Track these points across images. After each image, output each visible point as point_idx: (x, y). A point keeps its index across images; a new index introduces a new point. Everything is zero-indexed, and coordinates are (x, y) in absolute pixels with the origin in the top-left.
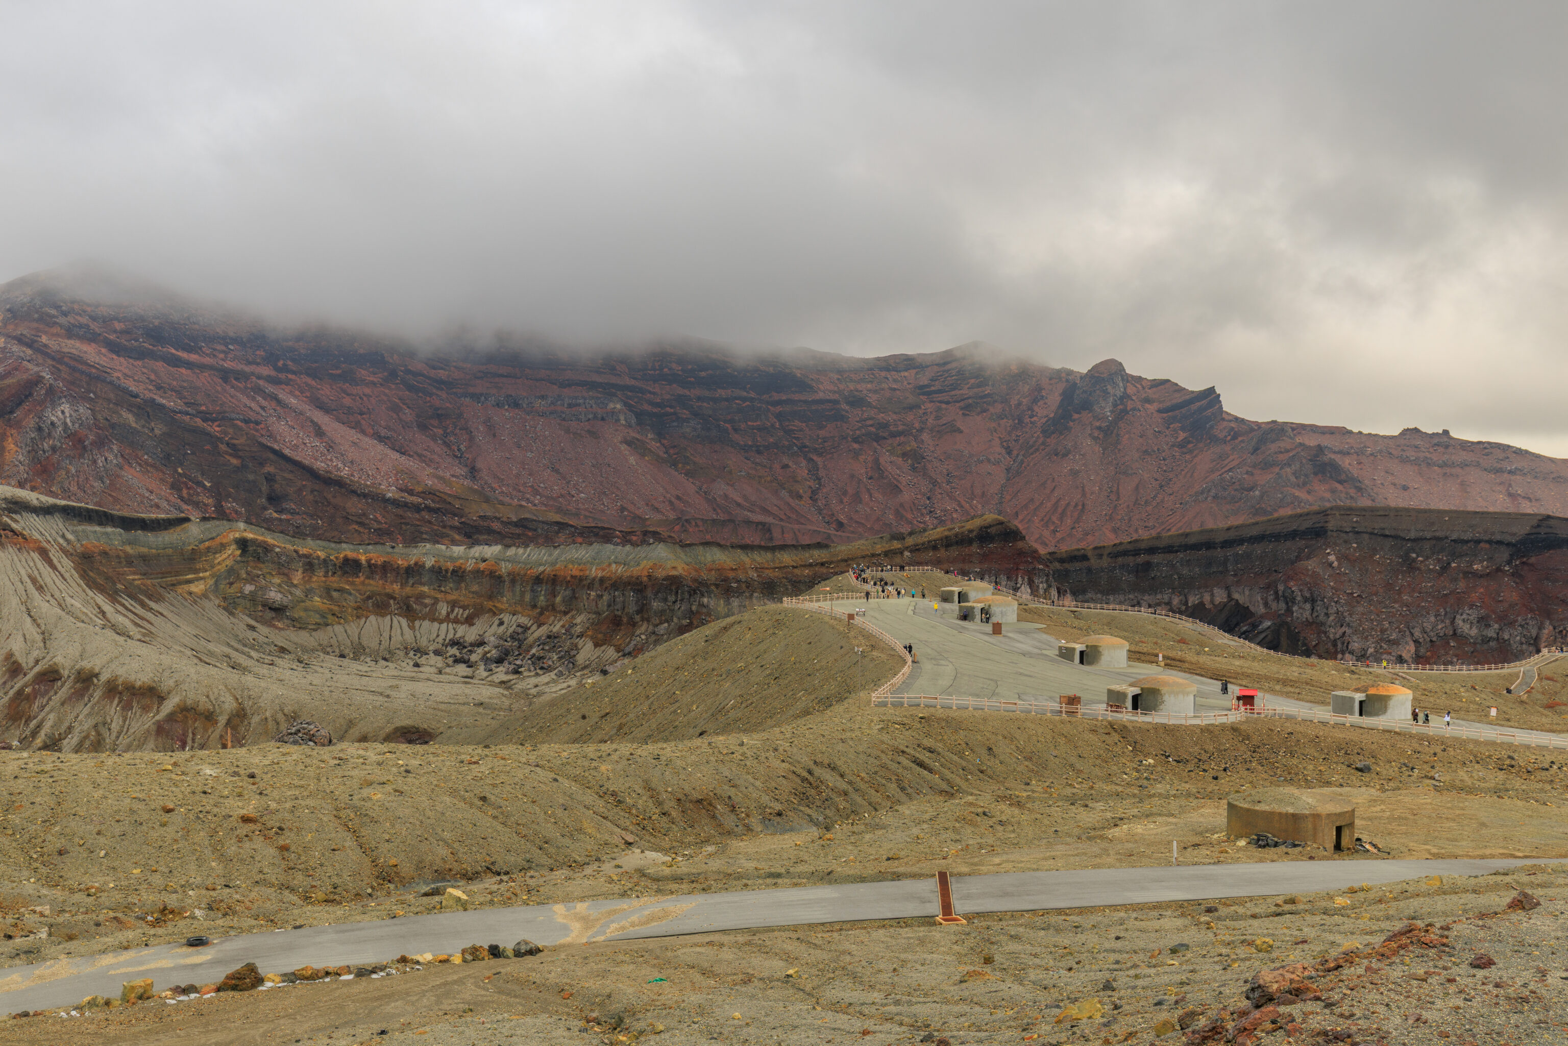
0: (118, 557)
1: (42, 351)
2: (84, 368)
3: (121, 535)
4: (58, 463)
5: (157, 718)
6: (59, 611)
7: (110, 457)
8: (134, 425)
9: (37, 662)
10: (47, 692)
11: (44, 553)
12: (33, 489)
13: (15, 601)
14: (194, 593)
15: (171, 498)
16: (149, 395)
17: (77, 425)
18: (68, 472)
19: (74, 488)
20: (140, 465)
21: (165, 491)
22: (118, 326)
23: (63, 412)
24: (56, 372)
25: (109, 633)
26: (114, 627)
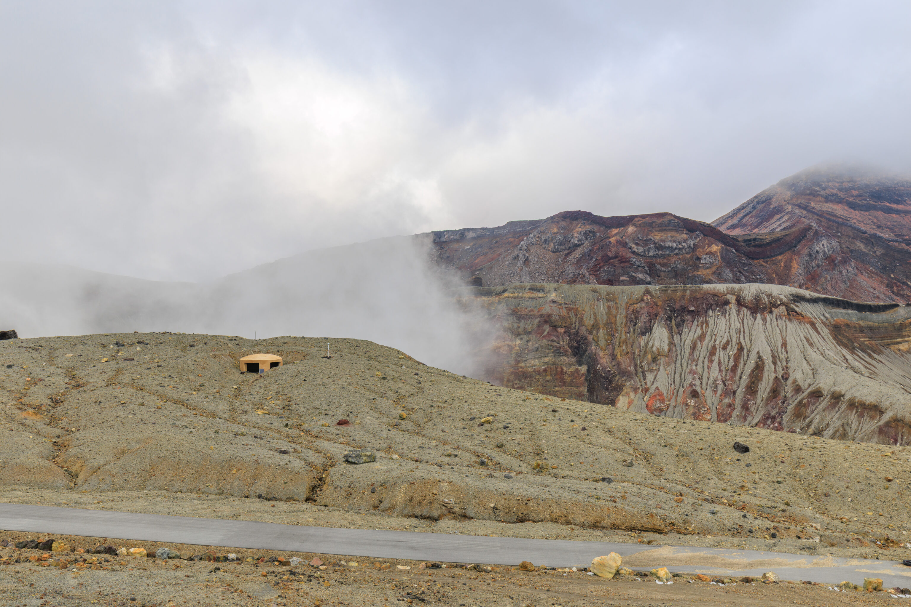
0: (855, 327)
1: (811, 211)
2: (835, 219)
3: (856, 314)
4: (821, 274)
5: (879, 424)
6: (822, 358)
7: (850, 269)
8: (864, 250)
9: (810, 386)
10: (815, 403)
11: (813, 324)
12: (807, 289)
13: (797, 351)
14: (902, 350)
15: (887, 292)
16: (873, 232)
17: (831, 252)
18: (826, 278)
19: (829, 288)
20: (868, 273)
21: (883, 288)
22: (855, 193)
23: (823, 245)
24: (819, 222)
25: (850, 371)
26: (852, 368)
